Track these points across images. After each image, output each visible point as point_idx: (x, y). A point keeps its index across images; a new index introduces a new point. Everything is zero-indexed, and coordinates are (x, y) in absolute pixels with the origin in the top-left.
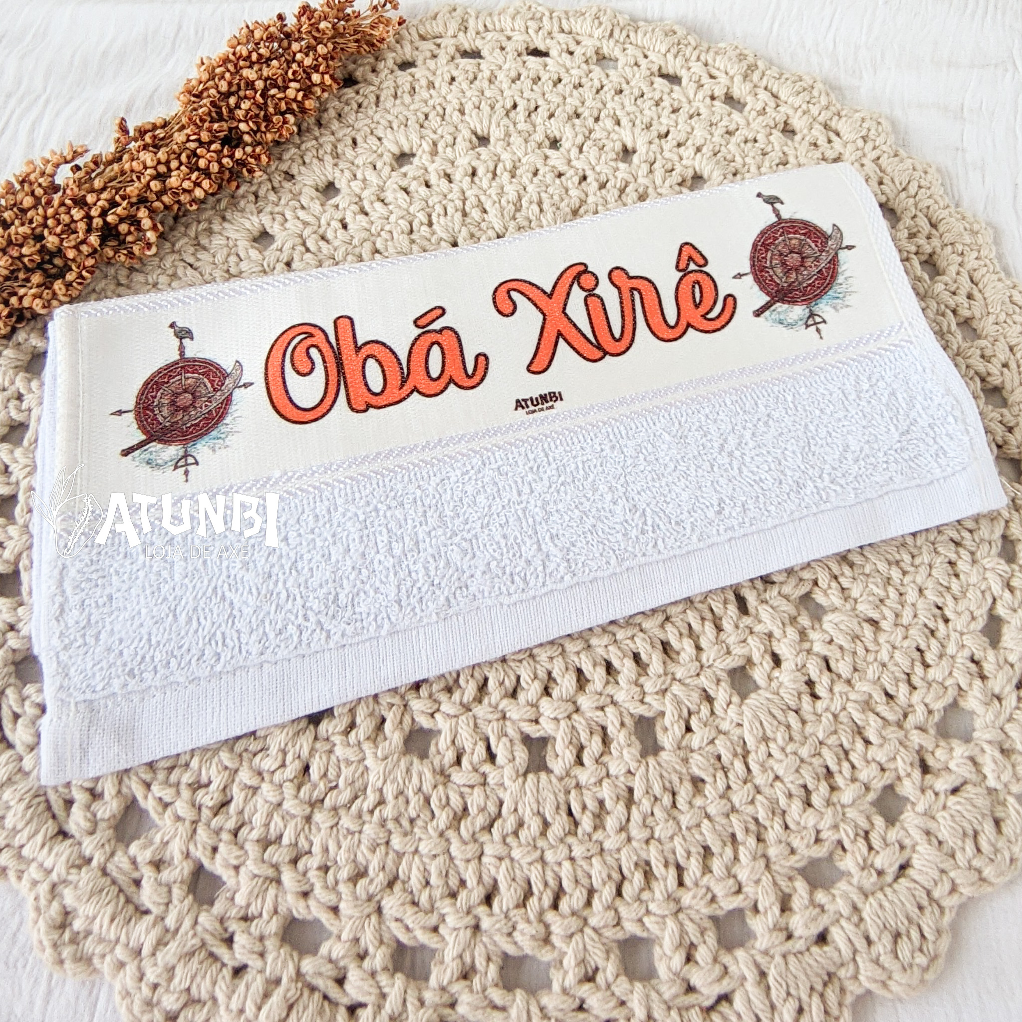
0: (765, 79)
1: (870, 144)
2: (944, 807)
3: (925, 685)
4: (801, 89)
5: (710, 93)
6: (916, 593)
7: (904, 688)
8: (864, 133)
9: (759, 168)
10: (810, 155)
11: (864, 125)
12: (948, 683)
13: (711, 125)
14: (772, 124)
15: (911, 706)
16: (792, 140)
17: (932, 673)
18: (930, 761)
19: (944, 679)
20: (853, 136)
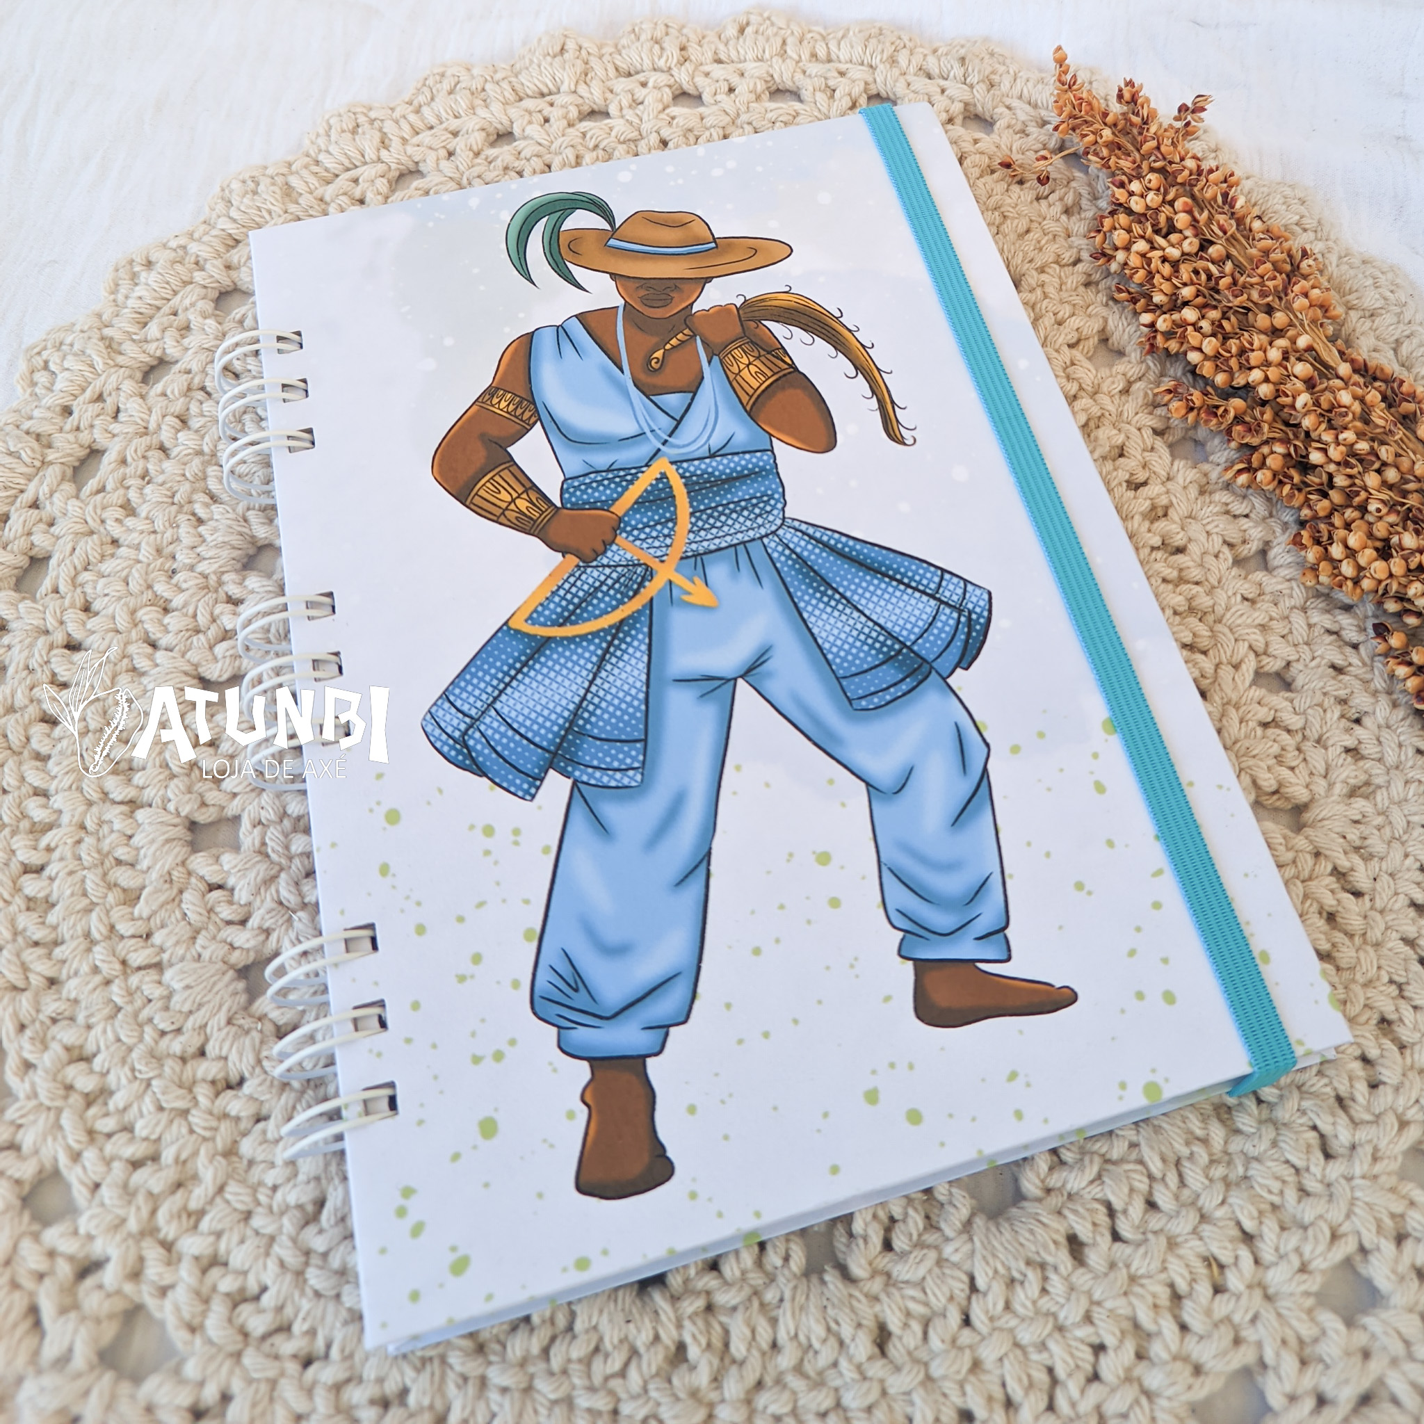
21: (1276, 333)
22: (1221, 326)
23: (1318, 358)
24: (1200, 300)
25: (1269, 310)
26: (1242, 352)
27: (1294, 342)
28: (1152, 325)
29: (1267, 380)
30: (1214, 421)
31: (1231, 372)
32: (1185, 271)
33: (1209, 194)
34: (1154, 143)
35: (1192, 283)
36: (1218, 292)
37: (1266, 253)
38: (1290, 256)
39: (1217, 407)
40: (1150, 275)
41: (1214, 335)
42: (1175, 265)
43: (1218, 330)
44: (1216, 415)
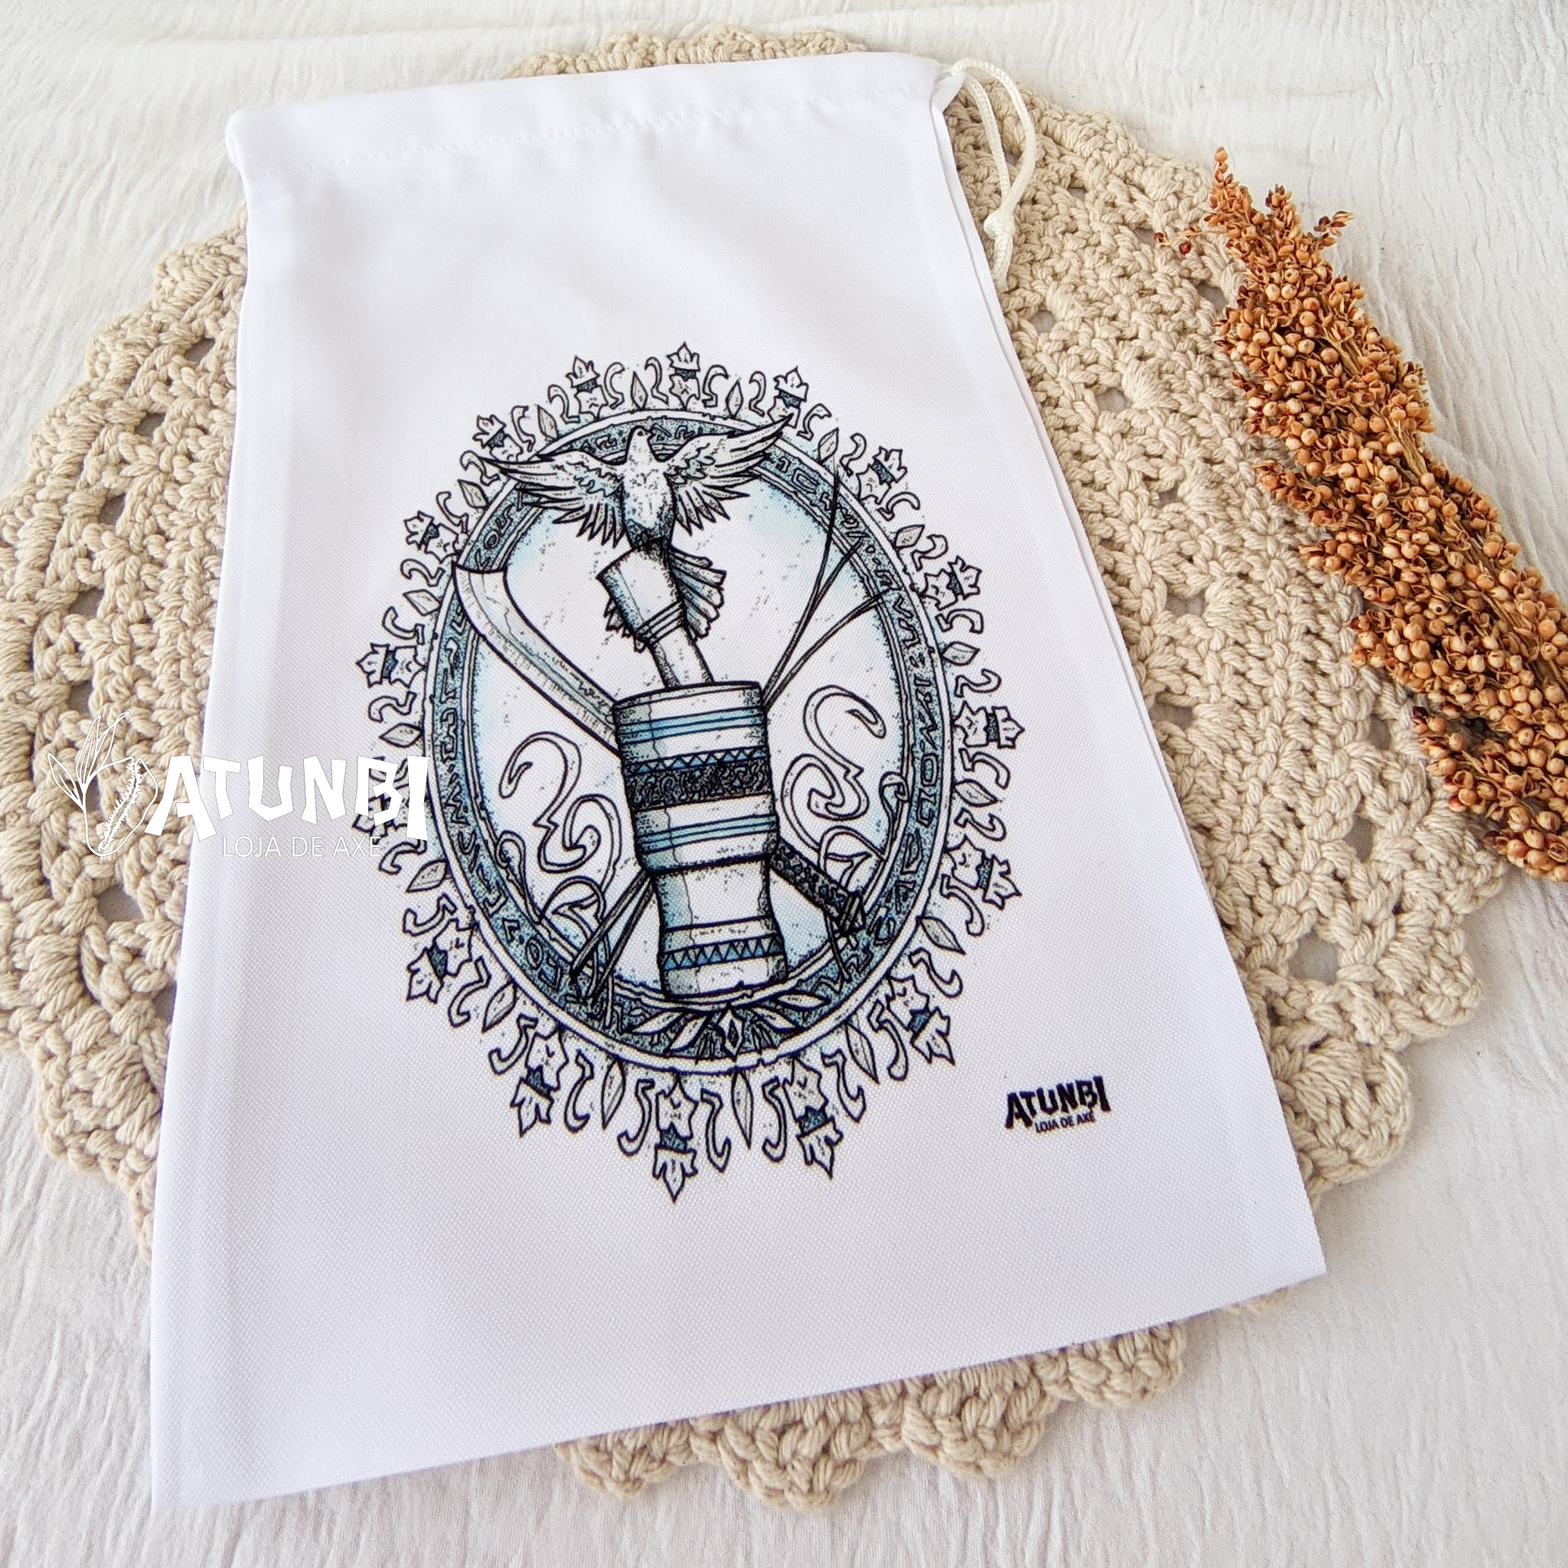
0: (1044, 120)
1: (1185, 202)
2: (1301, 1069)
3: (1274, 910)
4: (1091, 133)
5: (971, 139)
6: (1259, 792)
7: (1246, 915)
8: (1176, 188)
9: (1040, 237)
10: (1106, 218)
11: (1176, 177)
12: (1303, 907)
13: (975, 182)
14: (1055, 178)
15: (1256, 938)
16: (1083, 200)
17: (1282, 895)
18: (1283, 1009)
19: (1298, 903)
20: (1162, 192)
21: (1369, 435)
22: (1321, 421)
23: (1404, 465)
24: (1306, 395)
25: (1368, 415)
26: (1337, 446)
27: (1385, 446)
28: (1259, 409)
29: (1355, 475)
30: (1302, 503)
31: (1322, 465)
32: (1296, 365)
33: (1332, 301)
34: (1291, 247)
35: (1302, 379)
36: (1324, 391)
37: (1376, 363)
38: (1398, 369)
39: (1305, 491)
40: (1265, 366)
41: (1313, 427)
42: (1290, 361)
43: (1316, 423)
44: (1303, 499)
